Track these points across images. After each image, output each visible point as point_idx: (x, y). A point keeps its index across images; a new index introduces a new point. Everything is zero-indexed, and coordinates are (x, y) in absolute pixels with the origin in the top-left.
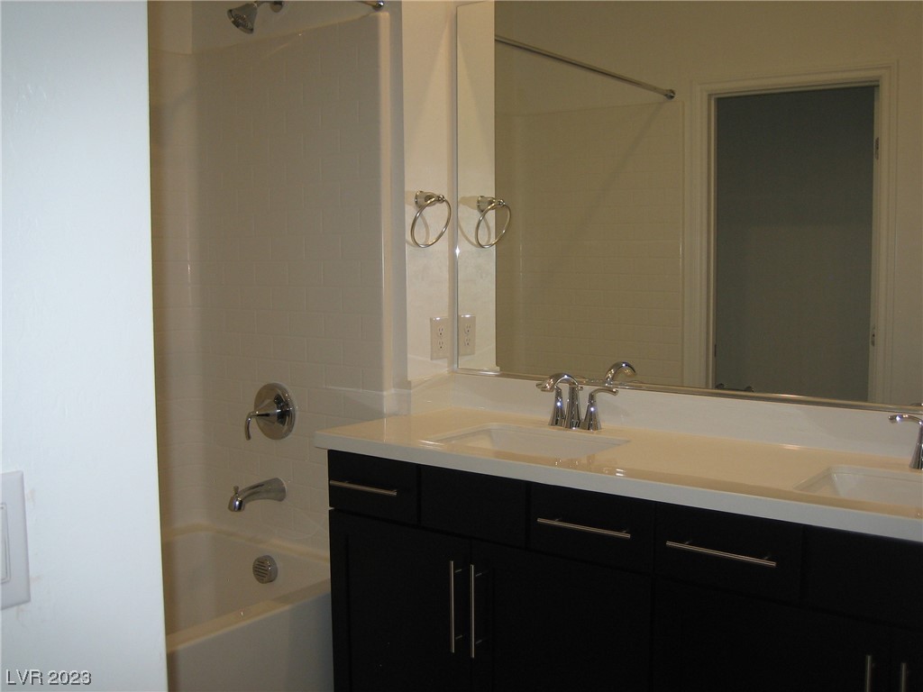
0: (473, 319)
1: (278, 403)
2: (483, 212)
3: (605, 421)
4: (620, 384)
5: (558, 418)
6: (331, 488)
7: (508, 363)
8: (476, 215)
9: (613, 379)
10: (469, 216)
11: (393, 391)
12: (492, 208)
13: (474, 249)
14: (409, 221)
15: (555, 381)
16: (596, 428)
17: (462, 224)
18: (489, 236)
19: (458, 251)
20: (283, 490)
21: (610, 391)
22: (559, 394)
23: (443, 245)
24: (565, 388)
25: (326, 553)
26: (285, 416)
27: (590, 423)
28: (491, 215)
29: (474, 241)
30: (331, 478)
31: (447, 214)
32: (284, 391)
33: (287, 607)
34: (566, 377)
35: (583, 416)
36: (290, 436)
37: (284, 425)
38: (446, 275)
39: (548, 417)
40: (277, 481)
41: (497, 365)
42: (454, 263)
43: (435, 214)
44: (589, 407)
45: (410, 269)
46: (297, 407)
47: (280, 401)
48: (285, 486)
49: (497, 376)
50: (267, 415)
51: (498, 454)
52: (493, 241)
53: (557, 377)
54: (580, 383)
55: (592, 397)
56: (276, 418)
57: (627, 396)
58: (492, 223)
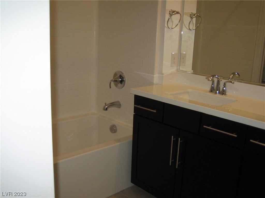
0: (186, 54)
1: (120, 77)
2: (192, 18)
3: (229, 92)
4: (235, 80)
5: (212, 90)
6: (135, 107)
7: (196, 70)
8: (189, 19)
9: (232, 78)
10: (187, 19)
11: (157, 75)
12: (195, 17)
13: (188, 31)
14: (167, 20)
15: (213, 77)
16: (225, 94)
17: (184, 22)
18: (193, 27)
19: (182, 33)
20: (120, 105)
21: (231, 82)
22: (213, 82)
23: (178, 29)
24: (216, 80)
25: (132, 125)
26: (122, 82)
27: (223, 93)
28: (194, 19)
29: (188, 28)
30: (135, 104)
31: (179, 18)
32: (123, 74)
33: (118, 144)
34: (217, 76)
35: (221, 90)
36: (123, 88)
37: (122, 84)
38: (177, 39)
39: (209, 89)
40: (118, 102)
41: (192, 70)
42: (181, 36)
43: (176, 18)
44: (223, 88)
45: (166, 36)
46: (126, 79)
47: (121, 77)
48: (121, 103)
49: (192, 74)
50: (117, 81)
51: (190, 101)
52: (194, 28)
53: (213, 76)
54: (221, 78)
55: (225, 84)
56: (119, 82)
57: (237, 84)
58: (194, 22)
